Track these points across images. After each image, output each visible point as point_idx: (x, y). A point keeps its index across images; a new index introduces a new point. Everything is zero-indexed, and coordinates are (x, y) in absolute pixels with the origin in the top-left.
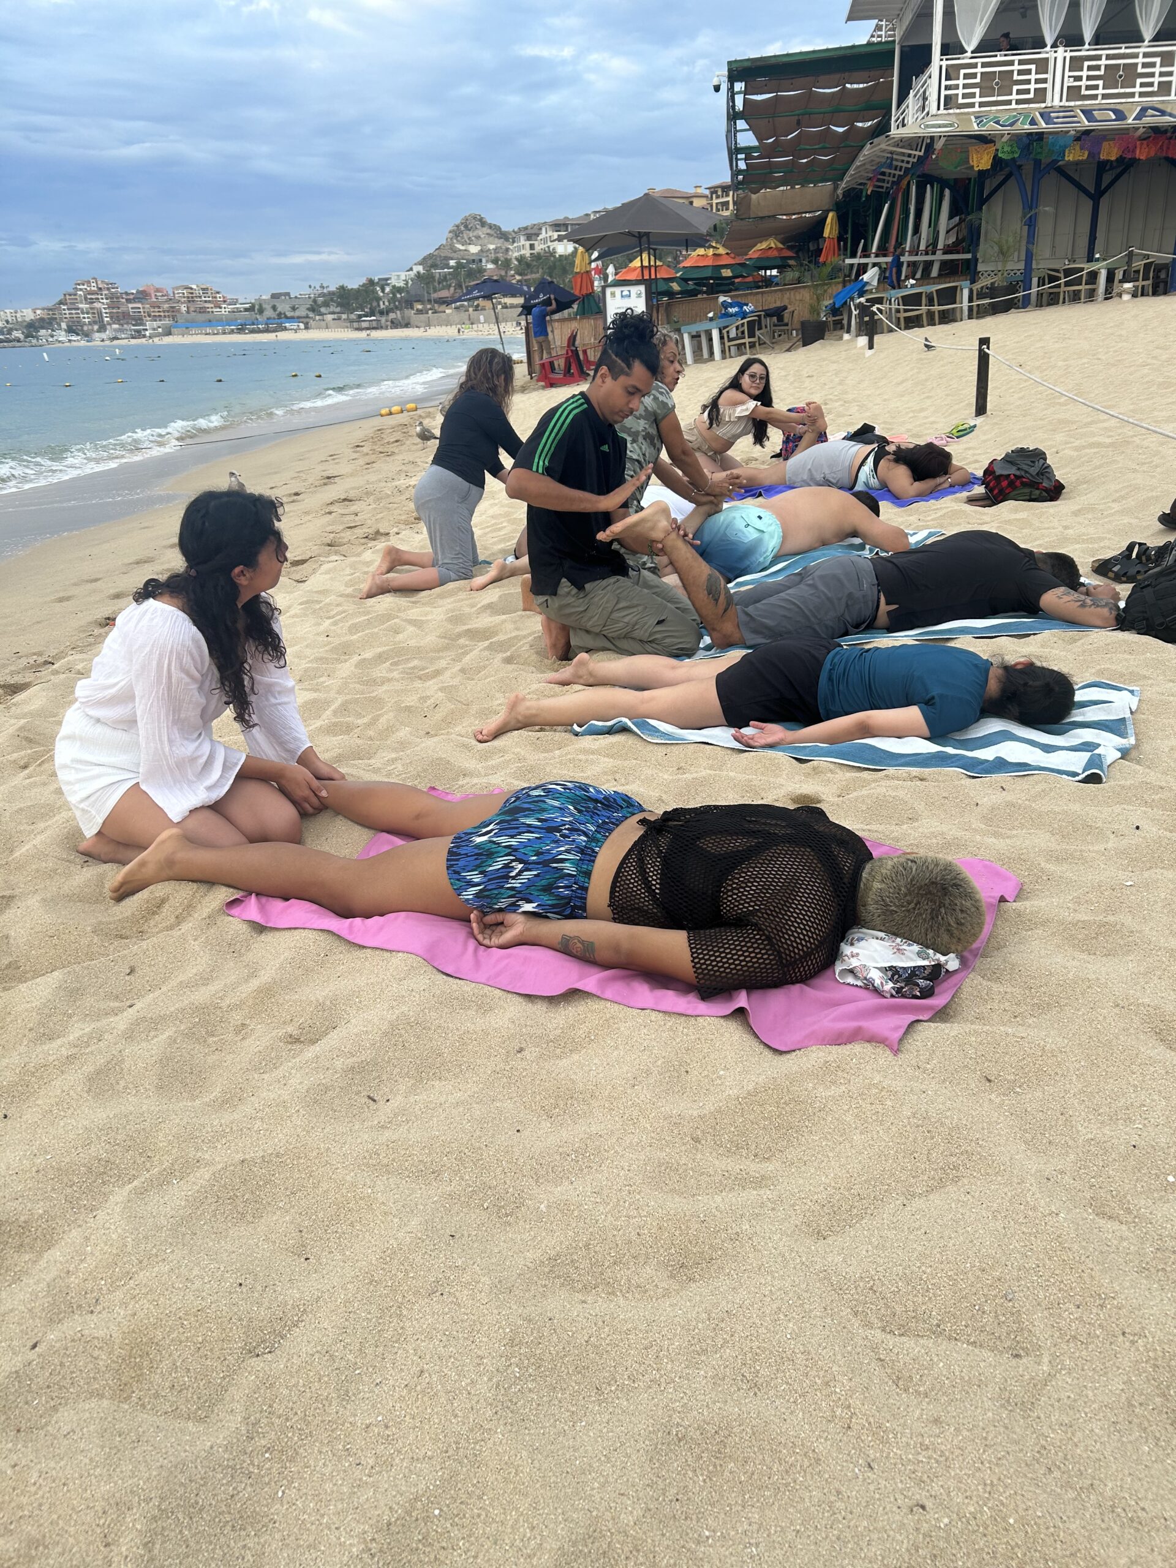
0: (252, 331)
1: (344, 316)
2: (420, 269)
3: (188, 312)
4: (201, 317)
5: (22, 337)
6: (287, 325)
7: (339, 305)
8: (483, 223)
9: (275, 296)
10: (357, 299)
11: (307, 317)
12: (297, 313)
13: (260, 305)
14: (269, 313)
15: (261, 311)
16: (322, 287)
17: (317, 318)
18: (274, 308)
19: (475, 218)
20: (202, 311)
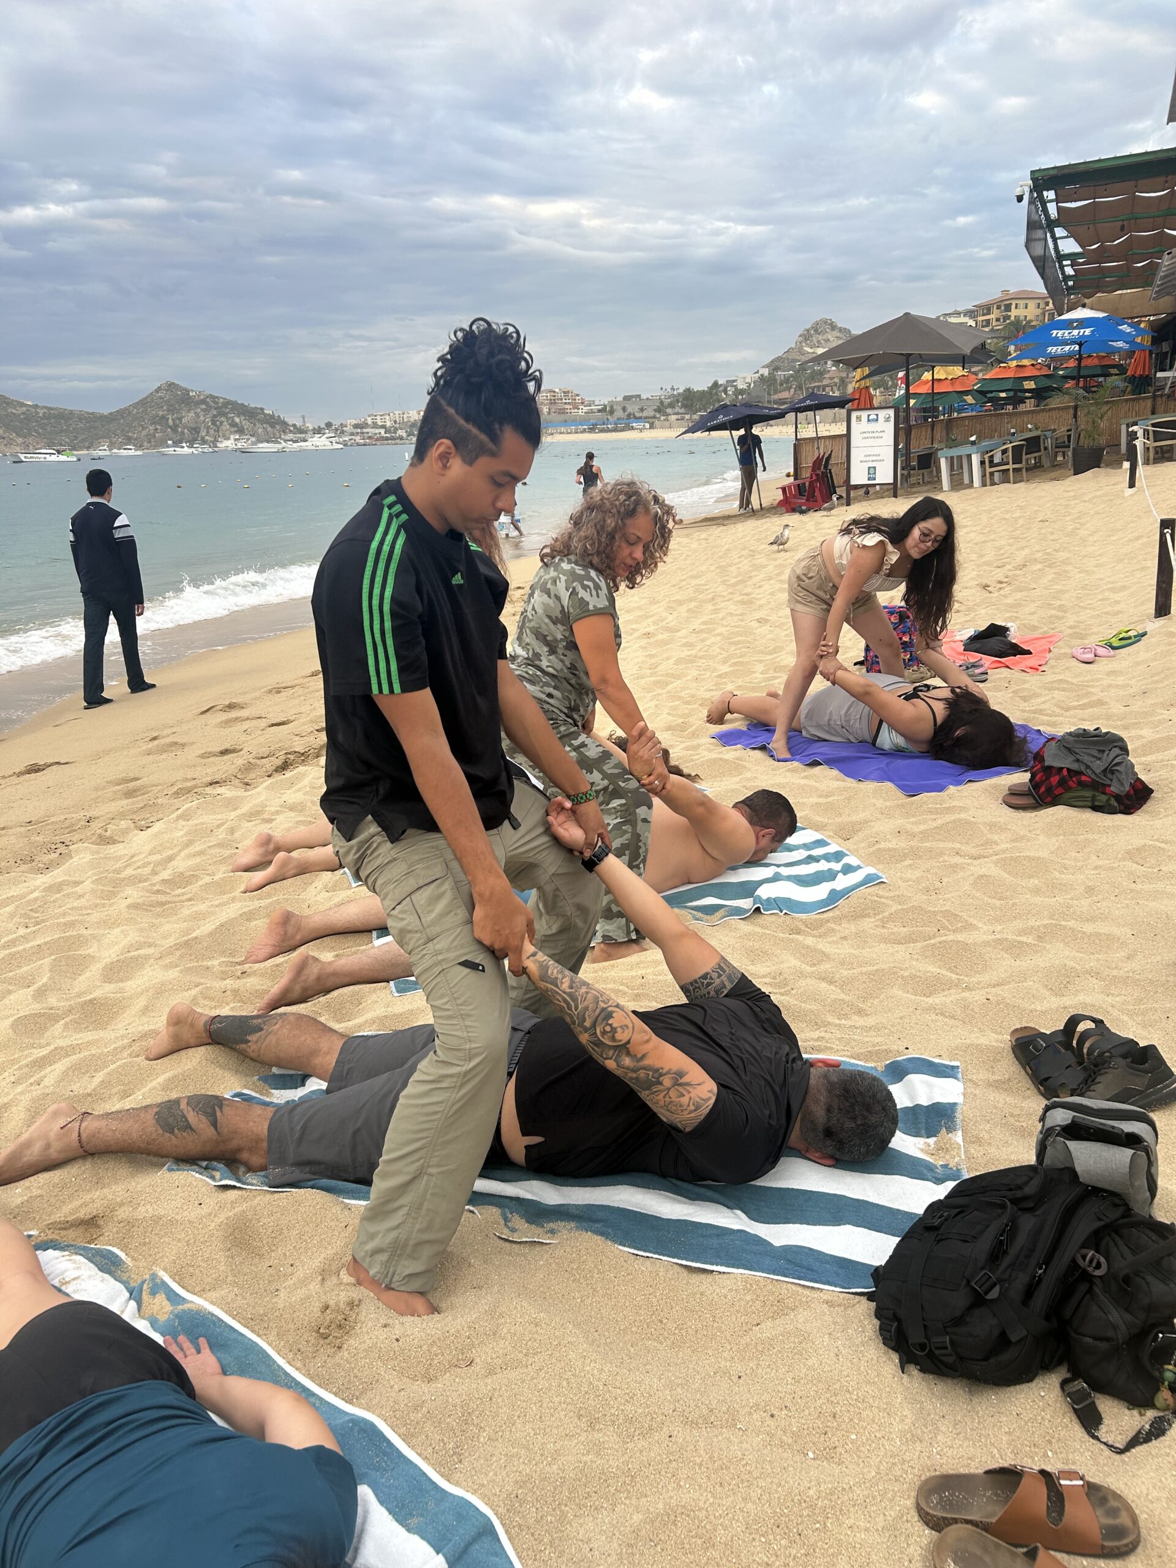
0: (602, 431)
1: (687, 417)
2: (766, 372)
3: (549, 413)
4: (562, 417)
5: (404, 435)
6: (634, 425)
7: (683, 406)
8: (833, 327)
9: (627, 398)
10: (701, 400)
11: (654, 417)
12: (645, 414)
13: (612, 407)
14: (619, 413)
15: (612, 412)
16: (673, 389)
17: (662, 418)
18: (624, 409)
19: (826, 322)
20: (562, 412)
